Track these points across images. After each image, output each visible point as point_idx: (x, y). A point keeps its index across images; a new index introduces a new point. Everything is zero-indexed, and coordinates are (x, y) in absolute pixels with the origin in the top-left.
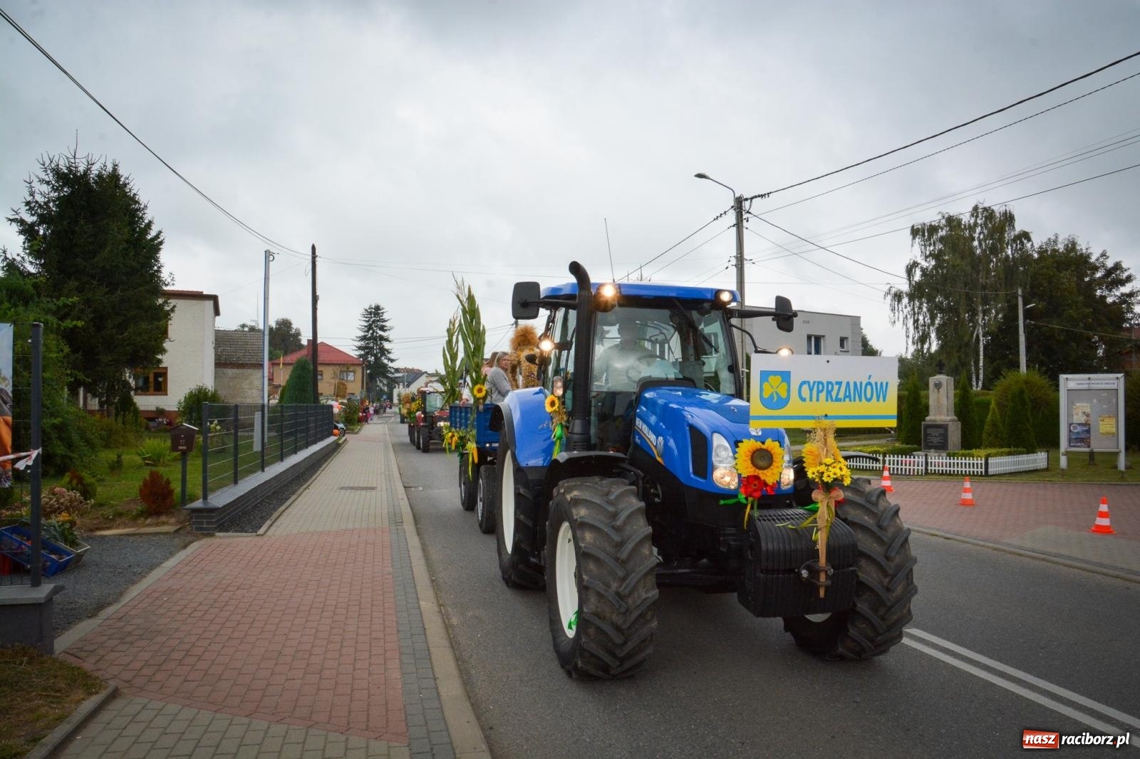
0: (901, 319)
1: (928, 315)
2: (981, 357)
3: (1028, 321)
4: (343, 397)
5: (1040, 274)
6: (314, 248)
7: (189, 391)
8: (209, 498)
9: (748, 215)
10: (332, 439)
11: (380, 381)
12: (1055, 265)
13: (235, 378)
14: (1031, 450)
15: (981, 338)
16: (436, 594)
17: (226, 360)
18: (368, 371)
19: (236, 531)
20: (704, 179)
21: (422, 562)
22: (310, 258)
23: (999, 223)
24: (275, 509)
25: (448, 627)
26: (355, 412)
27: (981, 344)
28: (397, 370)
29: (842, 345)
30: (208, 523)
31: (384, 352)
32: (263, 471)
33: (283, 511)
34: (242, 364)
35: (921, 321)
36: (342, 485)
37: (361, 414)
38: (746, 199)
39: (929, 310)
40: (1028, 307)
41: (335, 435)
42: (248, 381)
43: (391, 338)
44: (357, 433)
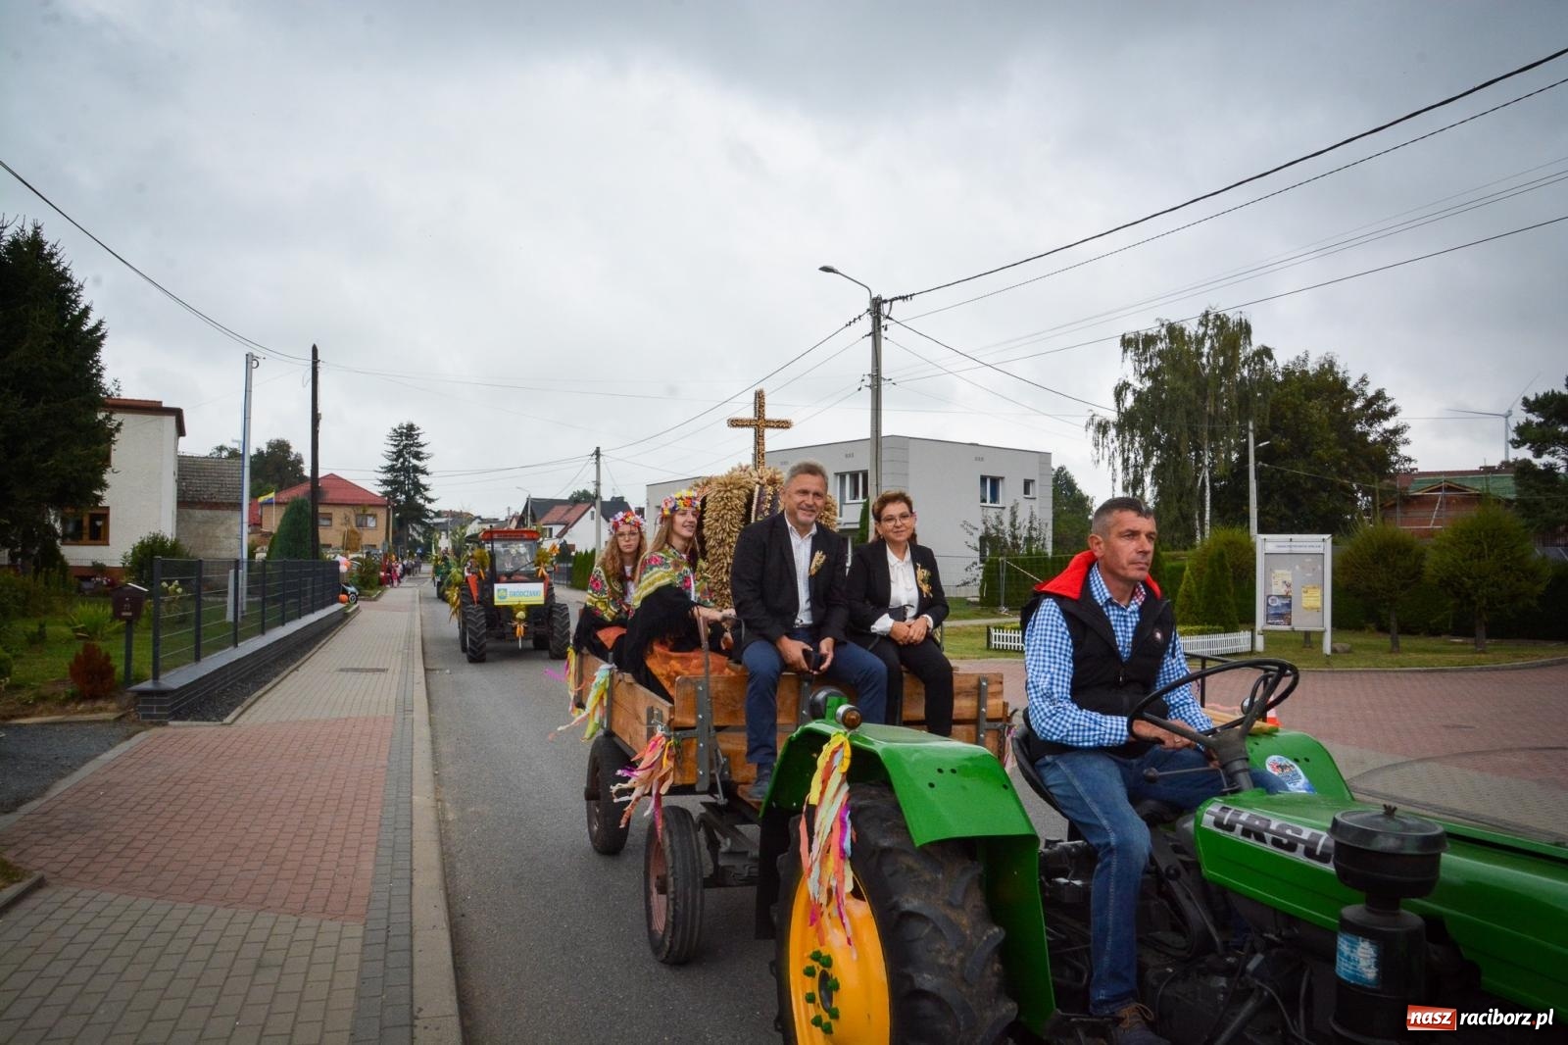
0: (1106, 457)
1: (1141, 452)
2: (1208, 509)
3: (1260, 463)
4: (355, 550)
5: (1283, 403)
6: (315, 350)
7: (140, 540)
8: (161, 677)
9: (887, 322)
10: (338, 606)
11: (414, 529)
12: (1303, 391)
13: (205, 522)
14: (1230, 628)
15: (1208, 484)
16: (436, 789)
17: (193, 497)
18: (397, 515)
19: (196, 720)
20: (831, 274)
21: (428, 755)
22: (311, 362)
23: (1231, 334)
24: (249, 694)
25: (441, 821)
26: (374, 572)
27: (1208, 491)
28: (438, 514)
29: (1026, 491)
30: (159, 709)
31: (419, 488)
32: (236, 646)
33: (260, 697)
34: (216, 503)
35: (1132, 461)
36: (343, 667)
37: (382, 574)
38: (885, 301)
39: (1141, 446)
40: (1261, 445)
41: (342, 602)
42: (223, 528)
43: (428, 470)
44: (375, 600)
